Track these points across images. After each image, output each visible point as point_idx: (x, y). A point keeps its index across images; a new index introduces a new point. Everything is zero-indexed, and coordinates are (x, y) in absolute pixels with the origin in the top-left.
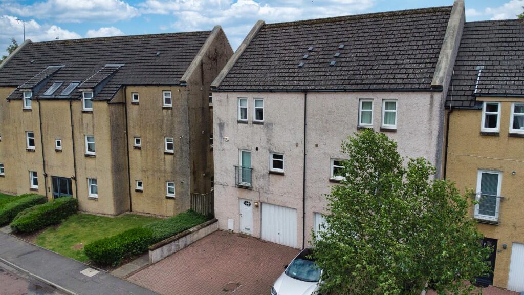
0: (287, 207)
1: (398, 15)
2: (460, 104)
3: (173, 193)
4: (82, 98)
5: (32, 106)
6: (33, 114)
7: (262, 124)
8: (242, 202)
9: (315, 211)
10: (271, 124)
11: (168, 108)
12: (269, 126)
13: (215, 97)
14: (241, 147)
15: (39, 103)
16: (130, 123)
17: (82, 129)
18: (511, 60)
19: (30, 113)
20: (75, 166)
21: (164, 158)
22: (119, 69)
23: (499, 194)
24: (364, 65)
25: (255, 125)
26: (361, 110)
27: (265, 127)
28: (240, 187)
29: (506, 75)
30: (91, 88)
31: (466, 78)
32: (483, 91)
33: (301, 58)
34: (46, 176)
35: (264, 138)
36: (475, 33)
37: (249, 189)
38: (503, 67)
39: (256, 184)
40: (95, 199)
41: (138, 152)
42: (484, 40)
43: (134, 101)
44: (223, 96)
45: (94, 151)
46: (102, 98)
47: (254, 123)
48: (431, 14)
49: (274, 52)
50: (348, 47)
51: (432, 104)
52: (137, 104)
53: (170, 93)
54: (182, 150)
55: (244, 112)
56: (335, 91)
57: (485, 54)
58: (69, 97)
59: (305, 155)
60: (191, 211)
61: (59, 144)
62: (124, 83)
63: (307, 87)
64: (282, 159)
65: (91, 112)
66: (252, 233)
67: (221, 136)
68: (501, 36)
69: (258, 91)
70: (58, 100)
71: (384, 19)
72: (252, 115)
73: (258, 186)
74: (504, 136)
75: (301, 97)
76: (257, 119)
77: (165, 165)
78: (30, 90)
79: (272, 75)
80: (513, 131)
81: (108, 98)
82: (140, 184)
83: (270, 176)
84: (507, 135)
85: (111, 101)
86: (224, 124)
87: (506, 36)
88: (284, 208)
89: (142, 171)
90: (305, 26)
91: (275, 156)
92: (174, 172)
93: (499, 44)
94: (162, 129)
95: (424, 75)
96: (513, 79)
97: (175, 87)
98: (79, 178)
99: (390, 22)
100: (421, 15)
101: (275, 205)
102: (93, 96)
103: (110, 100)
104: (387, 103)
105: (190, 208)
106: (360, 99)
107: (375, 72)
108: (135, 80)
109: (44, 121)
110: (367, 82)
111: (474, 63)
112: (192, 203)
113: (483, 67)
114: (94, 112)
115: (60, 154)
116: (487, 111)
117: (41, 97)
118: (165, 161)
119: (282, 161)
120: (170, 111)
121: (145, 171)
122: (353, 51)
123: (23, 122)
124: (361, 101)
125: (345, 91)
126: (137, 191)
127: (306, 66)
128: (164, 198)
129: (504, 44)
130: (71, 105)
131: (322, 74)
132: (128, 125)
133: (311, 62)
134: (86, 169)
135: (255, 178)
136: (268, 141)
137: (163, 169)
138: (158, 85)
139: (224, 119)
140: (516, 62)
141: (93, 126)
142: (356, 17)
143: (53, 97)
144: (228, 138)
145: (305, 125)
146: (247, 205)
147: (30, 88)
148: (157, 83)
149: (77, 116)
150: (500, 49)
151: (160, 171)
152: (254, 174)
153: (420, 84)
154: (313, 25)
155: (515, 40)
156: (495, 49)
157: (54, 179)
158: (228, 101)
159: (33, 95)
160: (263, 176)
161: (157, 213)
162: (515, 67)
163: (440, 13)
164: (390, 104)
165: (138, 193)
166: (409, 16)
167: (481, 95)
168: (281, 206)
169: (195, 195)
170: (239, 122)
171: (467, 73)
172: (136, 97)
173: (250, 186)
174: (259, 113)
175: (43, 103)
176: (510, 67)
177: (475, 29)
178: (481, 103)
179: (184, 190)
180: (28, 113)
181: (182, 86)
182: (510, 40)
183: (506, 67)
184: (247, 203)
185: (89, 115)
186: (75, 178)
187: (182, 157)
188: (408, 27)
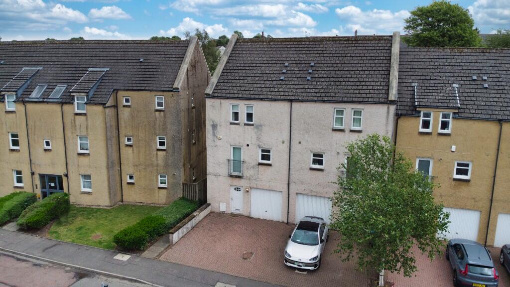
0: (274, 191)
1: (351, 40)
2: (405, 112)
3: (165, 183)
4: (74, 101)
5: (16, 108)
6: (17, 116)
7: (253, 125)
8: (234, 188)
9: (298, 192)
10: (261, 126)
11: (160, 111)
12: (259, 127)
13: (209, 102)
14: (232, 144)
15: (25, 106)
16: (121, 124)
17: (75, 130)
18: (436, 79)
19: (14, 115)
20: (67, 163)
21: (157, 154)
22: (105, 74)
23: (430, 174)
24: (334, 81)
25: (246, 126)
26: (335, 116)
27: (255, 128)
28: (232, 176)
29: (434, 91)
30: (85, 93)
31: (406, 92)
32: (421, 104)
33: (281, 72)
34: (33, 174)
35: (255, 137)
36: (407, 57)
37: (240, 177)
38: (431, 85)
39: (247, 173)
40: (89, 193)
41: (130, 150)
42: (414, 63)
43: (125, 103)
44: (216, 102)
45: (87, 149)
46: (97, 102)
47: (245, 124)
48: (377, 42)
49: (254, 65)
50: (318, 65)
51: (388, 112)
52: (129, 106)
53: (162, 98)
54: (174, 146)
55: (236, 115)
56: (315, 101)
57: (417, 74)
58: (61, 100)
59: (290, 150)
60: (183, 198)
61: (48, 143)
62: (115, 88)
63: (292, 98)
64: (270, 153)
65: (85, 114)
66: (241, 213)
67: (214, 135)
68: (426, 60)
69: (250, 99)
70: (47, 102)
71: (341, 42)
72: (243, 118)
73: (248, 175)
74: (435, 134)
75: (287, 104)
76: (247, 120)
77: (157, 160)
78: (14, 93)
79: (258, 85)
80: (441, 131)
81: (103, 102)
82: (131, 177)
83: (260, 166)
84: (437, 133)
85: (107, 105)
86: (217, 125)
87: (430, 60)
88: (272, 192)
89: (134, 166)
90: (276, 43)
91: (263, 151)
92: (166, 165)
93: (425, 67)
94: (155, 129)
95: (381, 92)
96: (439, 95)
97: (168, 93)
98: (70, 175)
99: (347, 45)
100: (369, 42)
101: (263, 189)
102: (86, 100)
103: (105, 104)
104: (354, 111)
105: (182, 196)
106: (334, 108)
107: (343, 87)
108: (126, 85)
109: (30, 123)
110: (340, 95)
111: (411, 81)
112: (183, 192)
113: (417, 84)
114: (88, 115)
115: (48, 153)
116: (423, 117)
117: (27, 99)
118: (157, 157)
119: (270, 155)
120: (162, 113)
121: (137, 166)
122: (322, 69)
123: (6, 123)
124: (335, 110)
125: (324, 102)
126: (129, 183)
127: (286, 79)
128: (157, 189)
129: (429, 67)
130: (62, 108)
131: (301, 87)
132: (120, 125)
133: (290, 76)
134: (78, 165)
135: (246, 169)
136: (258, 139)
137: (155, 163)
138: (151, 91)
139: (217, 120)
140: (439, 81)
141: (87, 127)
142: (319, 39)
143: (41, 100)
144: (221, 137)
145: (291, 126)
146: (238, 190)
147: (14, 91)
148: (150, 88)
149: (69, 118)
150: (427, 70)
151: (152, 165)
152: (245, 166)
153: (379, 98)
154: (283, 43)
155: (436, 64)
156: (424, 70)
157: (42, 177)
158: (221, 106)
159: (17, 98)
160: (253, 167)
161: (149, 202)
162: (439, 85)
163: (384, 41)
164: (358, 113)
165: (129, 186)
166: (361, 42)
167: (420, 106)
168: (269, 190)
169: (186, 184)
170: (231, 124)
171: (406, 88)
172: (127, 101)
173: (240, 175)
174: (250, 116)
175: (29, 106)
176: (436, 85)
177: (406, 53)
178: (419, 112)
179: (176, 181)
180: (11, 115)
181: (175, 92)
182: (433, 64)
183: (433, 85)
184: (238, 189)
185: (83, 118)
186: (66, 175)
187: (174, 152)
188: (361, 52)
